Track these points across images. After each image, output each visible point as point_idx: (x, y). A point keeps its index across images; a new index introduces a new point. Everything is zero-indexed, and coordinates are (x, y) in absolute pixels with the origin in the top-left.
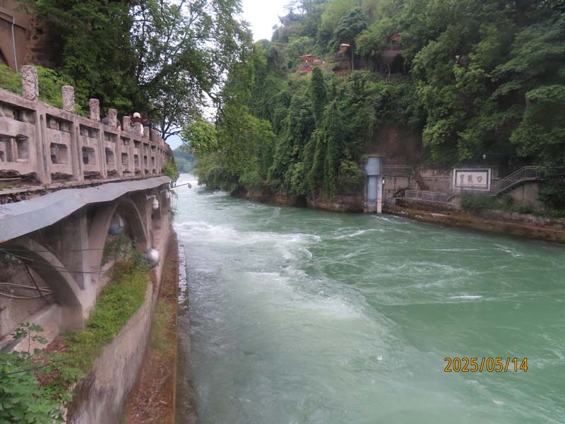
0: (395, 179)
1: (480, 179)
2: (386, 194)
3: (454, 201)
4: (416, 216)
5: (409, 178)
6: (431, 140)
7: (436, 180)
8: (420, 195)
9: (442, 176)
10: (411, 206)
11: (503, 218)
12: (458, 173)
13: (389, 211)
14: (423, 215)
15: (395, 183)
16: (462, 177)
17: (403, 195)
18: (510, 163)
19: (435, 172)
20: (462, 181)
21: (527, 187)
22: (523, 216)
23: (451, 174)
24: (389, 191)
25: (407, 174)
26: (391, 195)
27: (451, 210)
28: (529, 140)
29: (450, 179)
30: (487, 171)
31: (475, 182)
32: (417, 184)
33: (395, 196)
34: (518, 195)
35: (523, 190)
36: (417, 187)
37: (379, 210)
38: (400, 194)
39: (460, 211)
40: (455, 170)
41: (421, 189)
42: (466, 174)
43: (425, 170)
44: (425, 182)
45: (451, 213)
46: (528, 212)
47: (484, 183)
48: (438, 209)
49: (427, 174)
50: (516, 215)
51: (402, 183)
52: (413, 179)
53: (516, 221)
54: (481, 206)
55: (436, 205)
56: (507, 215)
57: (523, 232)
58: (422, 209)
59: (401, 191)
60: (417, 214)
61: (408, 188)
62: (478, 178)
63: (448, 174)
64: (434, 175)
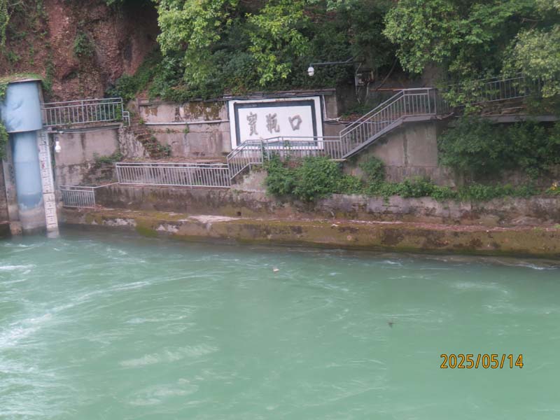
0: (83, 137)
1: (296, 123)
2: (63, 177)
3: (247, 181)
4: (161, 228)
5: (116, 130)
6: (189, 36)
7: (187, 131)
8: (154, 173)
9: (201, 120)
10: (138, 202)
11: (371, 212)
12: (240, 110)
13: (82, 221)
14: (178, 225)
15: (84, 146)
16: (252, 120)
17: (109, 174)
18: (358, 81)
19: (182, 110)
20: (253, 131)
21: (412, 138)
22: (414, 202)
23: (222, 114)
24: (71, 167)
25: (111, 120)
26: (77, 179)
27: (243, 203)
28: (428, 35)
29: (222, 128)
30: (312, 103)
31: (286, 132)
32: (140, 144)
33: (87, 180)
34: (393, 156)
35: (405, 145)
36: (140, 153)
37: (52, 221)
38: (99, 174)
39: (266, 205)
40: (231, 104)
41: (152, 157)
42: (263, 113)
43: (152, 107)
44: (159, 137)
45: (244, 210)
46: (425, 193)
47: (306, 132)
48: (212, 204)
49: (161, 117)
50: (397, 203)
51: (102, 144)
52: (128, 131)
53: (399, 215)
54: (317, 188)
55: (204, 194)
56: (376, 205)
57: (423, 240)
58: (166, 208)
59: (102, 167)
60: (163, 223)
61: (118, 157)
62: (291, 121)
63: (216, 113)
64: (177, 119)
